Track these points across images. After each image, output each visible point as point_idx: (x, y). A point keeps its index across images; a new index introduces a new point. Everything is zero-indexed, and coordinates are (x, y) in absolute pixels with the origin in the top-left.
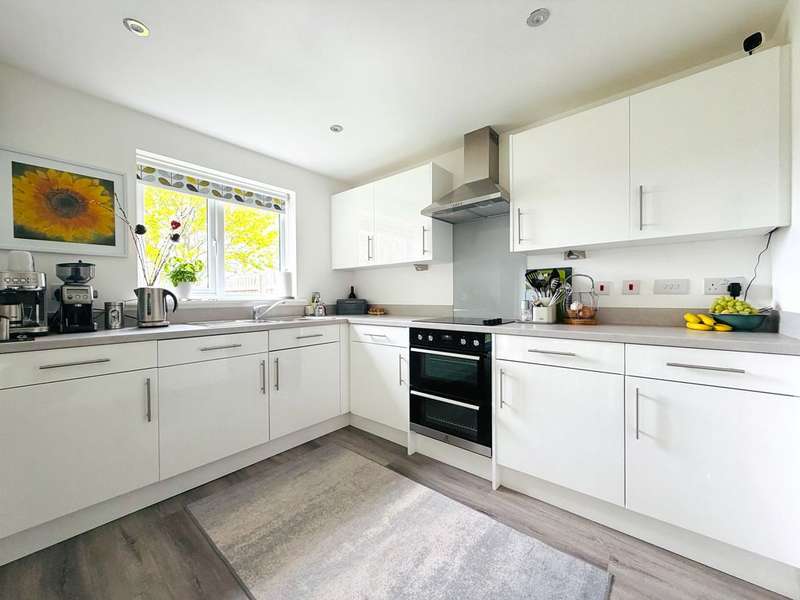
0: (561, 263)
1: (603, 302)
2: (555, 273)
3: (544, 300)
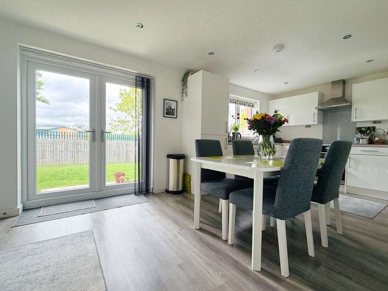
0: (371, 125)
2: (369, 128)
3: (364, 137)
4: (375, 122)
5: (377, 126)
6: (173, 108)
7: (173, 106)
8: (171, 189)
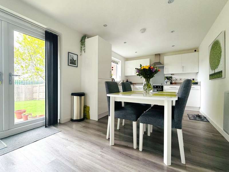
0: (171, 76)
1: (177, 82)
2: (170, 77)
3: (169, 81)
4: (172, 74)
5: (173, 76)
6: (75, 60)
7: (75, 58)
8: (75, 118)
